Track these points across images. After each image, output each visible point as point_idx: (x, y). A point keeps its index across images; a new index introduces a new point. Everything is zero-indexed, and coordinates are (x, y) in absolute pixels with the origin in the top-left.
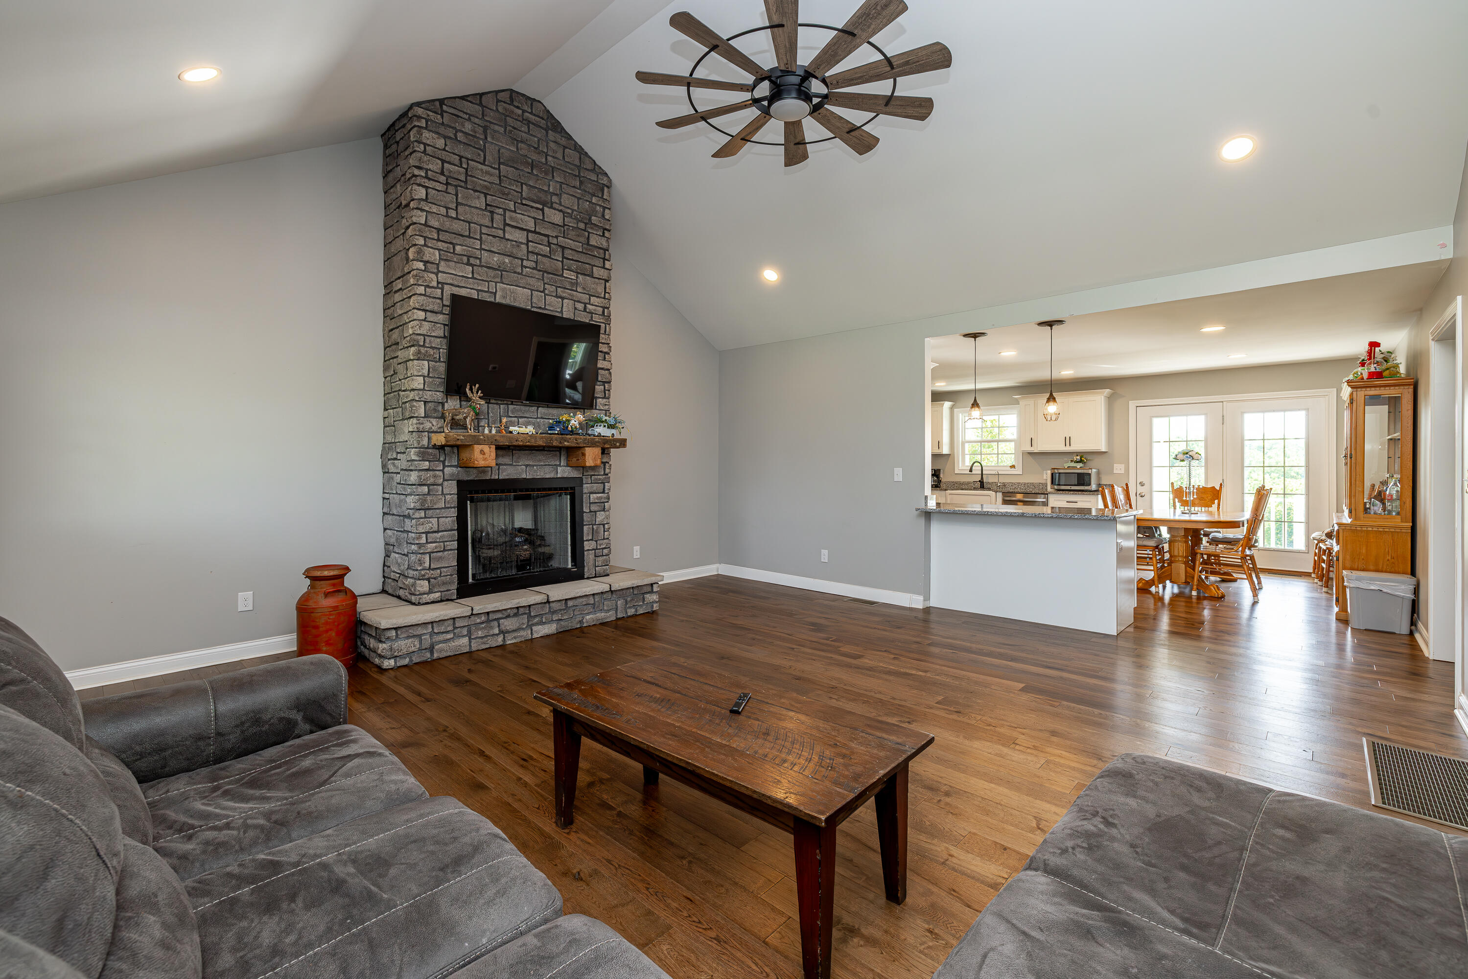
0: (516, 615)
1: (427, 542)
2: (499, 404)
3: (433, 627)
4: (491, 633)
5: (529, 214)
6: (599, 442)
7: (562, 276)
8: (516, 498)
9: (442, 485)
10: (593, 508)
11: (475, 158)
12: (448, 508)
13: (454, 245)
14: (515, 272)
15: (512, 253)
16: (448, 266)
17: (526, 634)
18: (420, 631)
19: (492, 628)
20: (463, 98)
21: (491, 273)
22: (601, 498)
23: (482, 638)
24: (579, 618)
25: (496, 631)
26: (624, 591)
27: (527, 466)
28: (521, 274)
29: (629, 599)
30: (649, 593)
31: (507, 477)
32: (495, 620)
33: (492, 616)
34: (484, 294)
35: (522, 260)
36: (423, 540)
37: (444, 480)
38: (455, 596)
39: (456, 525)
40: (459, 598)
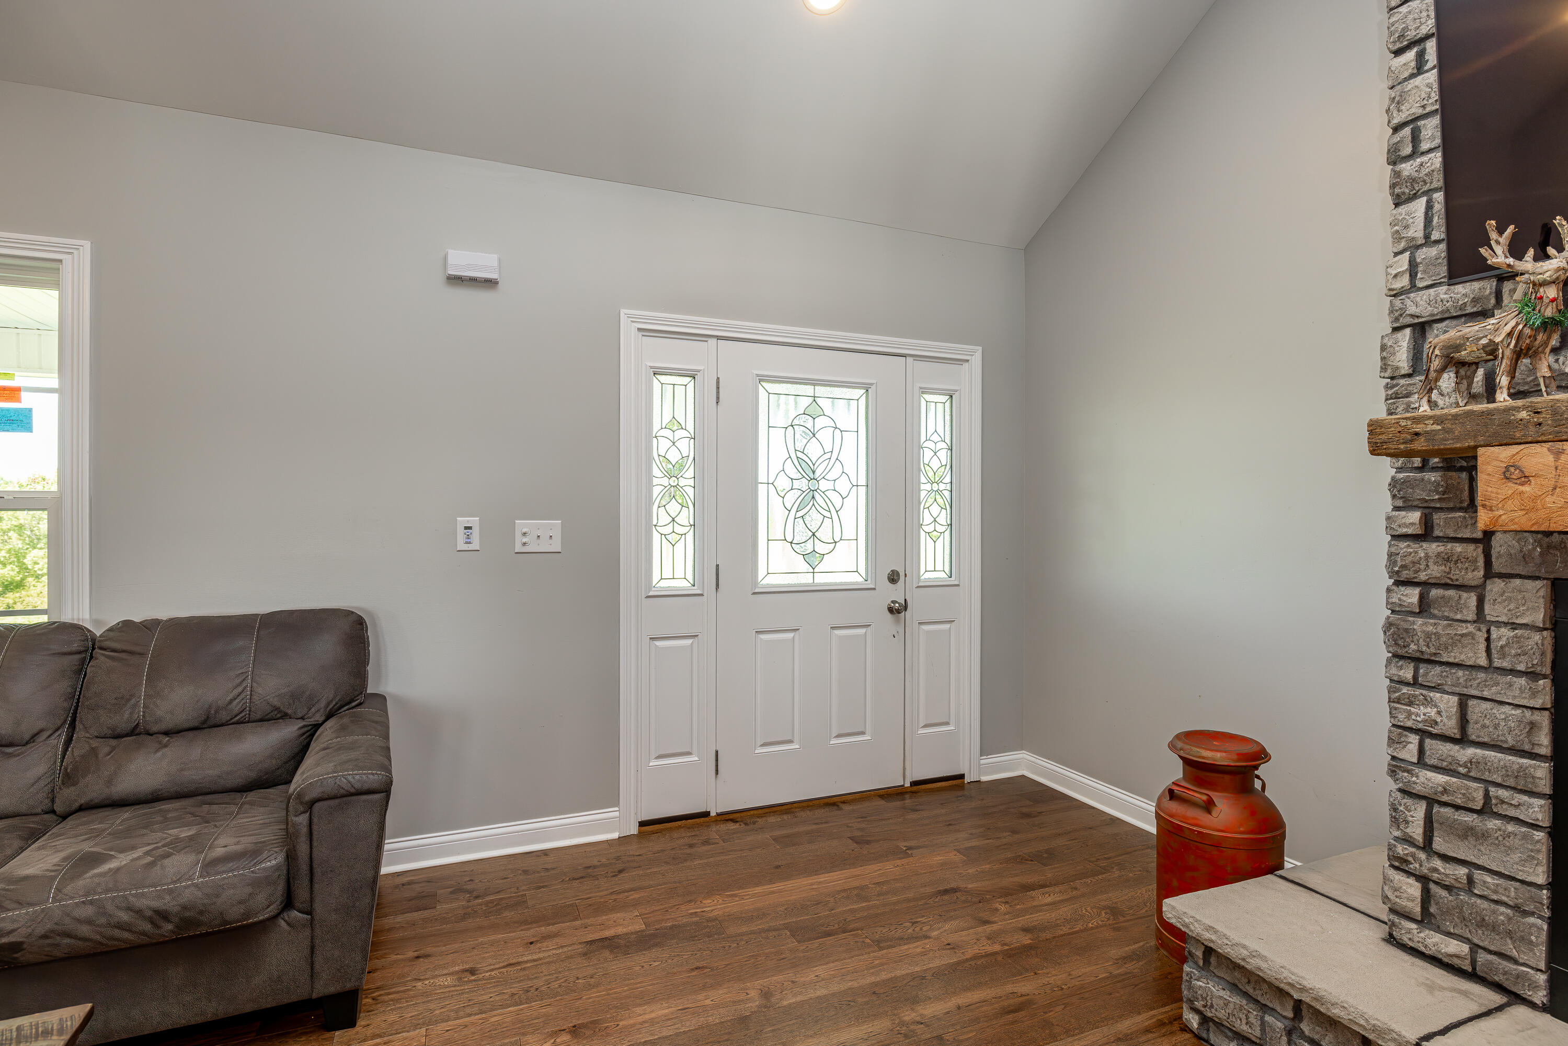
1: (1423, 764)
3: (1297, 1014)
36: (1410, 752)
37: (1489, 573)
38: (1540, 996)
39: (1544, 742)
40: (1544, 1009)
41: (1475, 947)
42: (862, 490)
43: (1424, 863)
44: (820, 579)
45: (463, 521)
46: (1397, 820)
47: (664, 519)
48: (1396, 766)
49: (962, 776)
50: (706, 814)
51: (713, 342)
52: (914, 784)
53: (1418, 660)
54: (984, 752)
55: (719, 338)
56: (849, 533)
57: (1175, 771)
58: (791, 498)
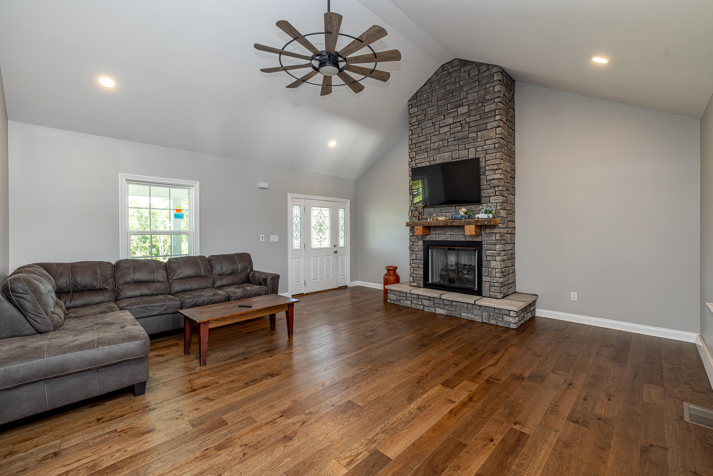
0: (429, 300)
1: (413, 263)
2: (439, 208)
3: (400, 293)
4: (419, 303)
5: (451, 116)
6: (473, 222)
7: (468, 137)
8: (449, 249)
9: (417, 242)
10: (489, 258)
11: (428, 107)
12: (419, 251)
13: (420, 147)
14: (445, 147)
15: (443, 138)
16: (419, 156)
17: (432, 310)
18: (396, 293)
19: (419, 301)
20: (424, 85)
21: (434, 151)
22: (493, 253)
23: (415, 304)
24: (459, 312)
25: (420, 303)
26: (491, 309)
27: (451, 235)
28: (448, 146)
29: (491, 314)
30: (507, 315)
31: (441, 240)
32: (421, 299)
33: (420, 297)
34: (432, 162)
35: (448, 139)
36: (412, 263)
37: (418, 240)
38: (422, 287)
39: (422, 258)
40: (423, 288)
41: (417, 283)
42: (329, 228)
43: (413, 275)
44: (322, 246)
45: (261, 236)
46: (410, 270)
47: (295, 235)
48: (410, 264)
49: (347, 286)
50: (303, 294)
51: (303, 199)
52: (339, 287)
53: (412, 251)
54: (351, 281)
55: (305, 199)
56: (327, 237)
57: (386, 272)
58: (317, 230)
